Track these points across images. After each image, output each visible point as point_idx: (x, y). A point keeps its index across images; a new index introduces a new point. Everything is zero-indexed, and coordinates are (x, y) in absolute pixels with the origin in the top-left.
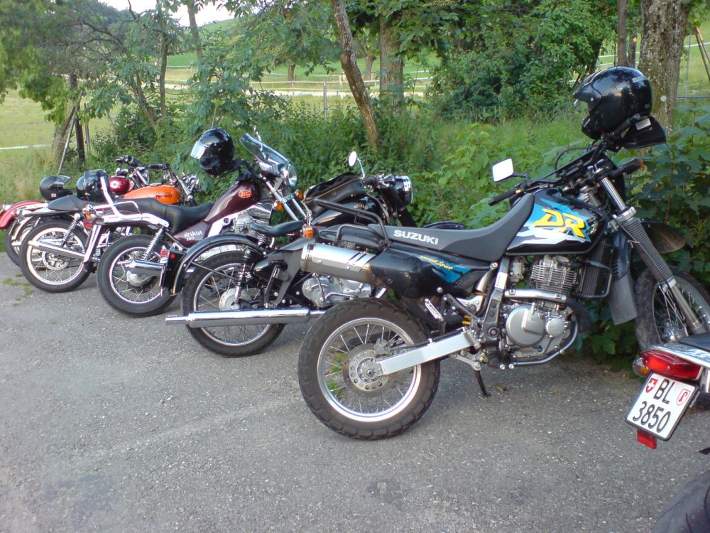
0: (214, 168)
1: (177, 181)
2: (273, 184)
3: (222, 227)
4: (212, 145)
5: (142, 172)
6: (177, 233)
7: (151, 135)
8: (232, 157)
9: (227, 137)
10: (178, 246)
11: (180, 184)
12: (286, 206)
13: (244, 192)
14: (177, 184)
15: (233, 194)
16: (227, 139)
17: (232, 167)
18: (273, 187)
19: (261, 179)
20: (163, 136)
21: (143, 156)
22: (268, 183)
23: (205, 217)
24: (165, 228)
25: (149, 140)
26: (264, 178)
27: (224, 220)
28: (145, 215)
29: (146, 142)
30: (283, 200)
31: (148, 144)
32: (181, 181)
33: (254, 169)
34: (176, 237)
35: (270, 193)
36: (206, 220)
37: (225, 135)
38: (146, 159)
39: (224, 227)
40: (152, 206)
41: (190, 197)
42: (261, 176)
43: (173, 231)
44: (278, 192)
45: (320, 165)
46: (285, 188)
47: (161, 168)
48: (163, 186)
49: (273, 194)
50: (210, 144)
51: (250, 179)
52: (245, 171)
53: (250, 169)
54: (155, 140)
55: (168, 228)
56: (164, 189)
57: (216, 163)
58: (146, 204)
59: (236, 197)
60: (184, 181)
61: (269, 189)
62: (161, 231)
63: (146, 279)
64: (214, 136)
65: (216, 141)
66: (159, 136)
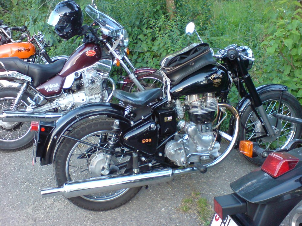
0: (67, 33)
1: (33, 39)
2: (111, 45)
3: (74, 79)
4: (65, 14)
5: (5, 29)
6: (38, 86)
7: (9, 3)
8: (81, 24)
9: (77, 7)
10: (40, 96)
11: (35, 41)
12: (121, 61)
13: (90, 52)
14: (33, 41)
15: (81, 53)
16: (77, 9)
17: (81, 33)
18: (112, 47)
19: (102, 41)
20: (17, 4)
21: (5, 16)
22: (108, 45)
23: (59, 72)
24: (28, 82)
25: (8, 6)
26: (105, 40)
27: (75, 74)
28: (11, 72)
29: (6, 7)
30: (120, 58)
31: (8, 9)
32: (35, 39)
33: (96, 33)
34: (38, 88)
35: (109, 52)
36: (61, 74)
37: (75, 6)
38: (7, 19)
39: (76, 80)
40: (16, 64)
41: (43, 51)
42: (101, 38)
43: (35, 85)
44: (115, 51)
45: (136, 28)
46: (120, 48)
47: (21, 30)
48: (22, 42)
49: (111, 53)
50: (64, 13)
51: (94, 41)
52: (90, 35)
53: (94, 34)
54: (12, 7)
55: (31, 82)
56: (23, 45)
57: (68, 29)
58: (11, 62)
59: (84, 56)
60: (38, 38)
61: (108, 49)
62: (25, 85)
63: (16, 123)
64: (66, 7)
65: (68, 11)
66: (15, 4)
